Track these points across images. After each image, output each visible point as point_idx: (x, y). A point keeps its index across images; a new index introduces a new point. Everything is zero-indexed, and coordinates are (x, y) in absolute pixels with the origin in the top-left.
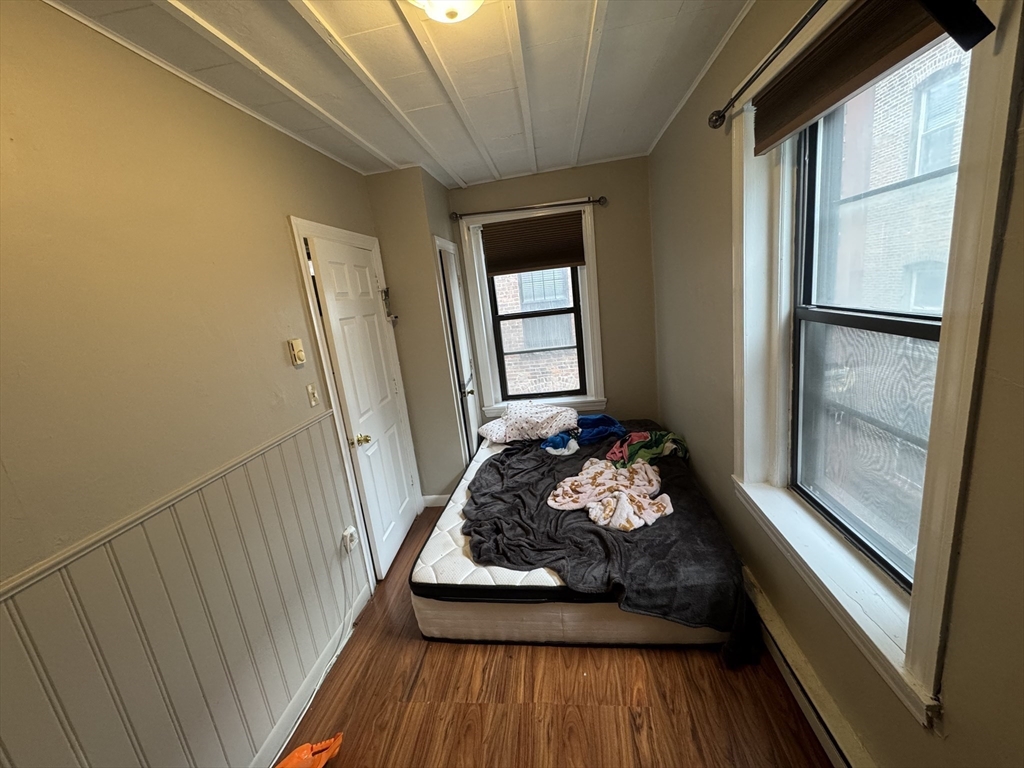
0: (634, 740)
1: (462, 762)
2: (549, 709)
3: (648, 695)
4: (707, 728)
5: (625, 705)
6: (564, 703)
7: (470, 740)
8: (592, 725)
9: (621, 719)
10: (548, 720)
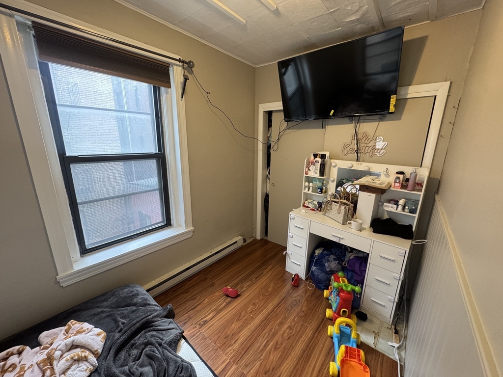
0: (210, 320)
1: (275, 359)
2: (226, 352)
3: (189, 327)
4: (188, 308)
5: (200, 331)
6: (219, 349)
7: (268, 366)
8: (217, 334)
9: (207, 328)
10: (230, 348)
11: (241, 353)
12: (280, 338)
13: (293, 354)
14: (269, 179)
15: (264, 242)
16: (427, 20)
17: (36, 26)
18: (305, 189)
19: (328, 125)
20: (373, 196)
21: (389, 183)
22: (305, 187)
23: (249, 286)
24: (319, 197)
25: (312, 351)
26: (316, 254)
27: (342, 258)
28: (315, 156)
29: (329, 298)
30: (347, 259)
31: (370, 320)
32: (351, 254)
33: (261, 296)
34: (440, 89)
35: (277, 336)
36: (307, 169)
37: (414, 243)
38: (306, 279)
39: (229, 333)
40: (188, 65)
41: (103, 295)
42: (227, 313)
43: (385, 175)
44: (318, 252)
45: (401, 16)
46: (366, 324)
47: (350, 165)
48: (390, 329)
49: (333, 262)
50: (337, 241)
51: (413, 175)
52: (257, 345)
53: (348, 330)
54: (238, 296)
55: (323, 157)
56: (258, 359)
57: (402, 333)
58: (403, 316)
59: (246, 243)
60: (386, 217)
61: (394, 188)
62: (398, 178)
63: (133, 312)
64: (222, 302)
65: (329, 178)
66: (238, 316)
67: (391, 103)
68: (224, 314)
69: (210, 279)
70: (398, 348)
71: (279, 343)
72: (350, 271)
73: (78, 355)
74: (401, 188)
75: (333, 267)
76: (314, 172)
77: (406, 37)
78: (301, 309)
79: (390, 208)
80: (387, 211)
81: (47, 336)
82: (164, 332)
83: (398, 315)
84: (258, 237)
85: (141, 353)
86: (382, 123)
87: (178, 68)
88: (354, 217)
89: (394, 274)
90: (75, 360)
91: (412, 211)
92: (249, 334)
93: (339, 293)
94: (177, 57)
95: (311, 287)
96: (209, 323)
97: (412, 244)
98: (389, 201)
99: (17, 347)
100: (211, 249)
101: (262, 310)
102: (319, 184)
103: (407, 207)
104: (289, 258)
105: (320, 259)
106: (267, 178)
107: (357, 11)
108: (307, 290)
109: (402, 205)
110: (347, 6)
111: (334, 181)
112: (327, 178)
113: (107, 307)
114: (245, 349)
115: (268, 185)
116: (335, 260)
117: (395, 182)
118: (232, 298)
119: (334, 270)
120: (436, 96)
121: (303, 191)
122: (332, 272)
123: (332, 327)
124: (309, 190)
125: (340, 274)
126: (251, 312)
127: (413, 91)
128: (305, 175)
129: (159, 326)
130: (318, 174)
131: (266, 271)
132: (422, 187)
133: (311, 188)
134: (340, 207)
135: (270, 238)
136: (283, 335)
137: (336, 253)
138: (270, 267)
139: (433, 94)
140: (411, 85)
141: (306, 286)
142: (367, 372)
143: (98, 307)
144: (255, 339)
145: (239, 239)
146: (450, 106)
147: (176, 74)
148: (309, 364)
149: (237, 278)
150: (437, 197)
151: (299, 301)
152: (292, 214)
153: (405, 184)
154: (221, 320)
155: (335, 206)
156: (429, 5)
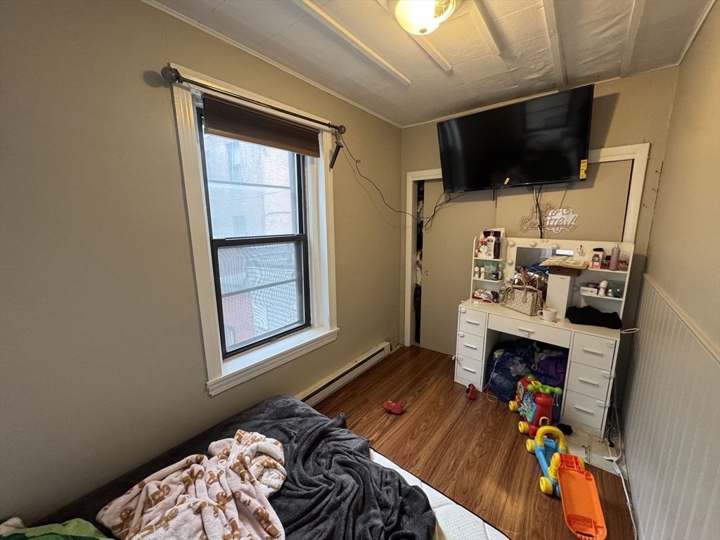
11: (427, 474)
12: (471, 456)
13: (491, 473)
14: (420, 267)
15: (416, 350)
16: (619, 75)
17: (206, 98)
18: (474, 275)
19: (500, 196)
20: (568, 278)
21: (584, 262)
22: (475, 272)
23: (413, 402)
24: (494, 285)
25: (514, 469)
26: (496, 357)
27: (530, 360)
28: (487, 234)
29: (519, 409)
30: (537, 360)
31: (575, 434)
32: (541, 354)
33: (433, 412)
34: (639, 153)
35: (466, 454)
36: (477, 250)
37: (623, 332)
38: (484, 390)
39: (405, 453)
40: (339, 130)
41: (255, 406)
42: (395, 432)
43: (579, 253)
44: (497, 354)
45: (589, 73)
46: (572, 439)
47: (533, 243)
48: (603, 442)
49: (520, 366)
50: (526, 337)
51: (616, 252)
52: (444, 465)
53: (552, 443)
54: (402, 413)
55: (497, 234)
56: (450, 478)
57: (619, 445)
58: (617, 428)
59: (392, 352)
60: (583, 304)
61: (592, 267)
62: (597, 256)
63: (300, 422)
64: (385, 420)
65: (506, 261)
66: (410, 435)
67: (581, 168)
68: (392, 433)
69: (361, 394)
70: (618, 462)
71: (470, 460)
72: (542, 375)
73: (268, 462)
74: (601, 268)
75: (520, 371)
76: (486, 254)
77: (596, 95)
78: (487, 424)
79: (589, 292)
80: (584, 296)
81: (217, 447)
82: (346, 441)
83: (609, 426)
84: (407, 344)
85: (331, 462)
86: (569, 192)
87: (328, 133)
88: (544, 306)
89: (603, 372)
90: (265, 467)
91: (617, 294)
92: (431, 453)
93: (535, 398)
94: (327, 122)
95: (492, 400)
96: (377, 443)
97: (621, 334)
98: (587, 285)
99: (194, 456)
100: (355, 358)
101: (438, 428)
102: (493, 269)
103: (610, 291)
104: (460, 364)
105: (501, 363)
106: (417, 264)
107: (540, 70)
108: (488, 403)
109: (604, 288)
110: (530, 65)
111: (512, 264)
112: (504, 261)
113: (266, 419)
114: (432, 469)
115: (419, 273)
116: (521, 362)
117: (593, 261)
118: (396, 414)
119: (523, 374)
120: (633, 160)
121: (472, 278)
122: (520, 377)
123: (532, 440)
124: (479, 277)
125: (530, 377)
126: (425, 430)
127: (606, 154)
128: (474, 258)
129: (338, 435)
130: (493, 257)
131: (429, 383)
132: (628, 265)
133: (483, 274)
134: (526, 294)
135: (424, 343)
136: (473, 453)
137: (521, 355)
138: (433, 379)
139: (631, 157)
140: (603, 148)
141: (485, 398)
142: (591, 480)
143: (255, 419)
144: (441, 458)
145: (385, 344)
146: (651, 170)
147: (326, 142)
148: (513, 483)
149: (396, 391)
150: (646, 276)
151: (482, 415)
152: (462, 307)
153: (606, 262)
154: (390, 439)
155: (519, 295)
156: (621, 63)
